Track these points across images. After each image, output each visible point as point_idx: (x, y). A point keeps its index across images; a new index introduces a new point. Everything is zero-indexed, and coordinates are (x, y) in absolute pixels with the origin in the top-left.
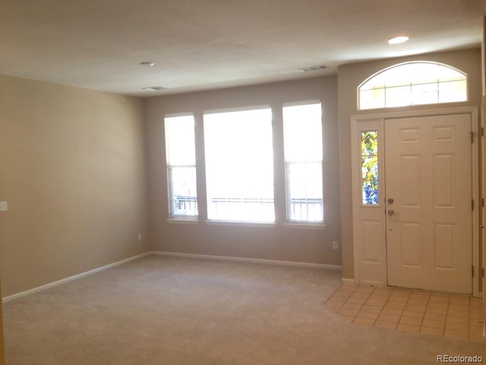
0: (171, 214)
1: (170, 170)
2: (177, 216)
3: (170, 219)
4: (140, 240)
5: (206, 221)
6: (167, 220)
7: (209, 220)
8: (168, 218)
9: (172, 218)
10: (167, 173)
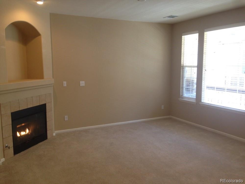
0: (182, 96)
1: (183, 68)
2: (185, 97)
3: (181, 99)
4: (163, 108)
5: (200, 103)
6: (179, 99)
7: (202, 102)
8: (180, 98)
9: (182, 98)
10: (181, 70)
